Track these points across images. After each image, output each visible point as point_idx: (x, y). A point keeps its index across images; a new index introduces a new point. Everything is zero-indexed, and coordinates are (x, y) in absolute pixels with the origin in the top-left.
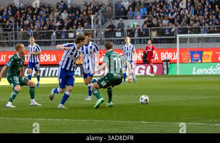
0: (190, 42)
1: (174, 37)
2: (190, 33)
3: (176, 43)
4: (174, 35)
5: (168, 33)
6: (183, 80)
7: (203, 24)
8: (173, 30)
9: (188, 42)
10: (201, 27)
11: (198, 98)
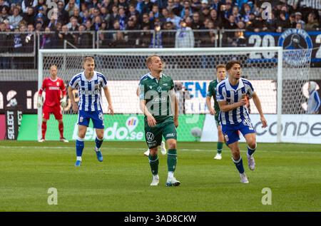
0: (68, 67)
1: (33, 55)
2: (69, 47)
3: (37, 68)
4: (31, 51)
5: (20, 45)
6: (51, 152)
7: (97, 27)
8: (29, 38)
9: (64, 66)
10: (93, 33)
11: (81, 194)
